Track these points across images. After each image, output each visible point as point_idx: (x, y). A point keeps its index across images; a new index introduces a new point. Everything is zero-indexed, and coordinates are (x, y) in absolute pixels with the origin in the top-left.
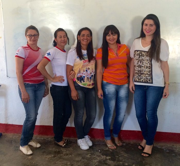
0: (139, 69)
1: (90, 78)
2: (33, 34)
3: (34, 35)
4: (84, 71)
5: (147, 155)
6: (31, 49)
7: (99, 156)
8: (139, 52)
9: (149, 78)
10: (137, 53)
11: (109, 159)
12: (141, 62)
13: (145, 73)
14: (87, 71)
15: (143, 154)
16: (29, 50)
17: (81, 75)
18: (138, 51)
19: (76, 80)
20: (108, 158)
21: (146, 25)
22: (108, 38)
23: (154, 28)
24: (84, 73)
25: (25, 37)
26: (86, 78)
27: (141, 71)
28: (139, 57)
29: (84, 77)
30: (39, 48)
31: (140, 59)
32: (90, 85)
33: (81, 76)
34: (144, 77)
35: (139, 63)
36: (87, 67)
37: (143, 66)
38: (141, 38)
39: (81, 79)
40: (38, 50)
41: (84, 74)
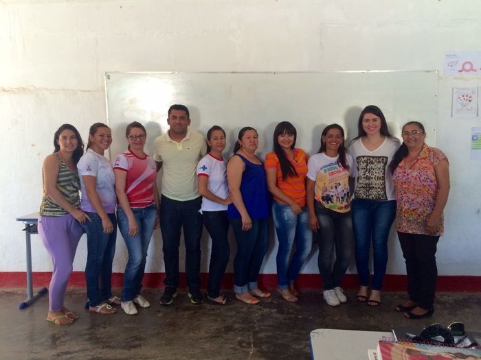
0: (367, 182)
1: (342, 198)
2: (138, 135)
3: (140, 136)
4: (332, 188)
5: (375, 304)
6: (135, 156)
7: (260, 310)
8: (365, 158)
9: (382, 193)
10: (363, 160)
11: (276, 312)
12: (369, 172)
13: (376, 186)
14: (336, 187)
15: (369, 303)
16: (132, 159)
17: (328, 193)
18: (363, 157)
19: (321, 201)
20: (273, 311)
21: (367, 121)
22: (281, 138)
23: (378, 123)
24: (333, 190)
25: (126, 139)
26: (335, 198)
27: (369, 185)
28: (367, 165)
29: (332, 196)
30: (146, 156)
31: (368, 167)
32: (341, 208)
33: (328, 196)
34: (375, 193)
35: (367, 174)
36: (337, 182)
37: (373, 177)
38: (360, 139)
39: (328, 199)
40: (146, 158)
41: (332, 193)
